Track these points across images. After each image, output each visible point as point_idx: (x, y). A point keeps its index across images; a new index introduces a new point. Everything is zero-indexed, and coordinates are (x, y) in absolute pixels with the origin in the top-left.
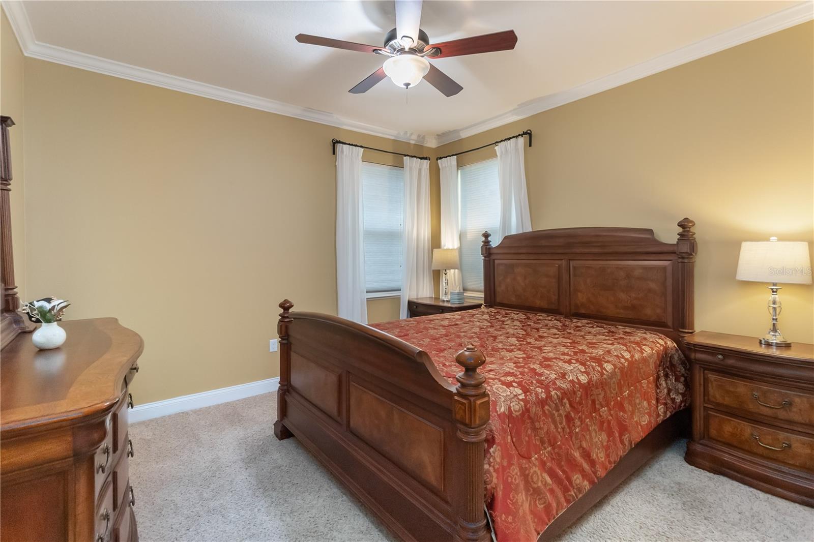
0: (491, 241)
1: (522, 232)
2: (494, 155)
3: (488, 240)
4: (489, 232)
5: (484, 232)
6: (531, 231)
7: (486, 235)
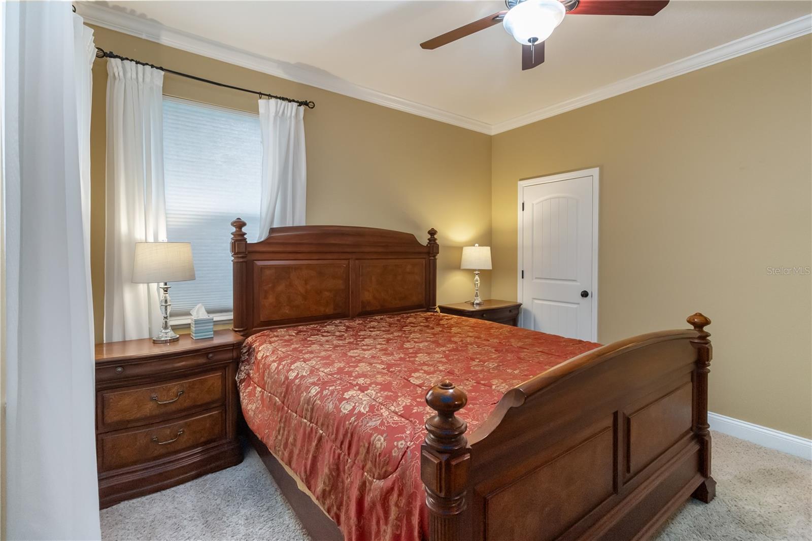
0: (245, 234)
1: (291, 226)
2: (254, 110)
3: (241, 231)
4: (243, 219)
5: (234, 219)
6: (305, 225)
7: (239, 224)
